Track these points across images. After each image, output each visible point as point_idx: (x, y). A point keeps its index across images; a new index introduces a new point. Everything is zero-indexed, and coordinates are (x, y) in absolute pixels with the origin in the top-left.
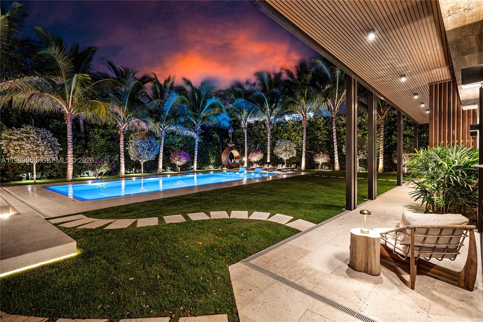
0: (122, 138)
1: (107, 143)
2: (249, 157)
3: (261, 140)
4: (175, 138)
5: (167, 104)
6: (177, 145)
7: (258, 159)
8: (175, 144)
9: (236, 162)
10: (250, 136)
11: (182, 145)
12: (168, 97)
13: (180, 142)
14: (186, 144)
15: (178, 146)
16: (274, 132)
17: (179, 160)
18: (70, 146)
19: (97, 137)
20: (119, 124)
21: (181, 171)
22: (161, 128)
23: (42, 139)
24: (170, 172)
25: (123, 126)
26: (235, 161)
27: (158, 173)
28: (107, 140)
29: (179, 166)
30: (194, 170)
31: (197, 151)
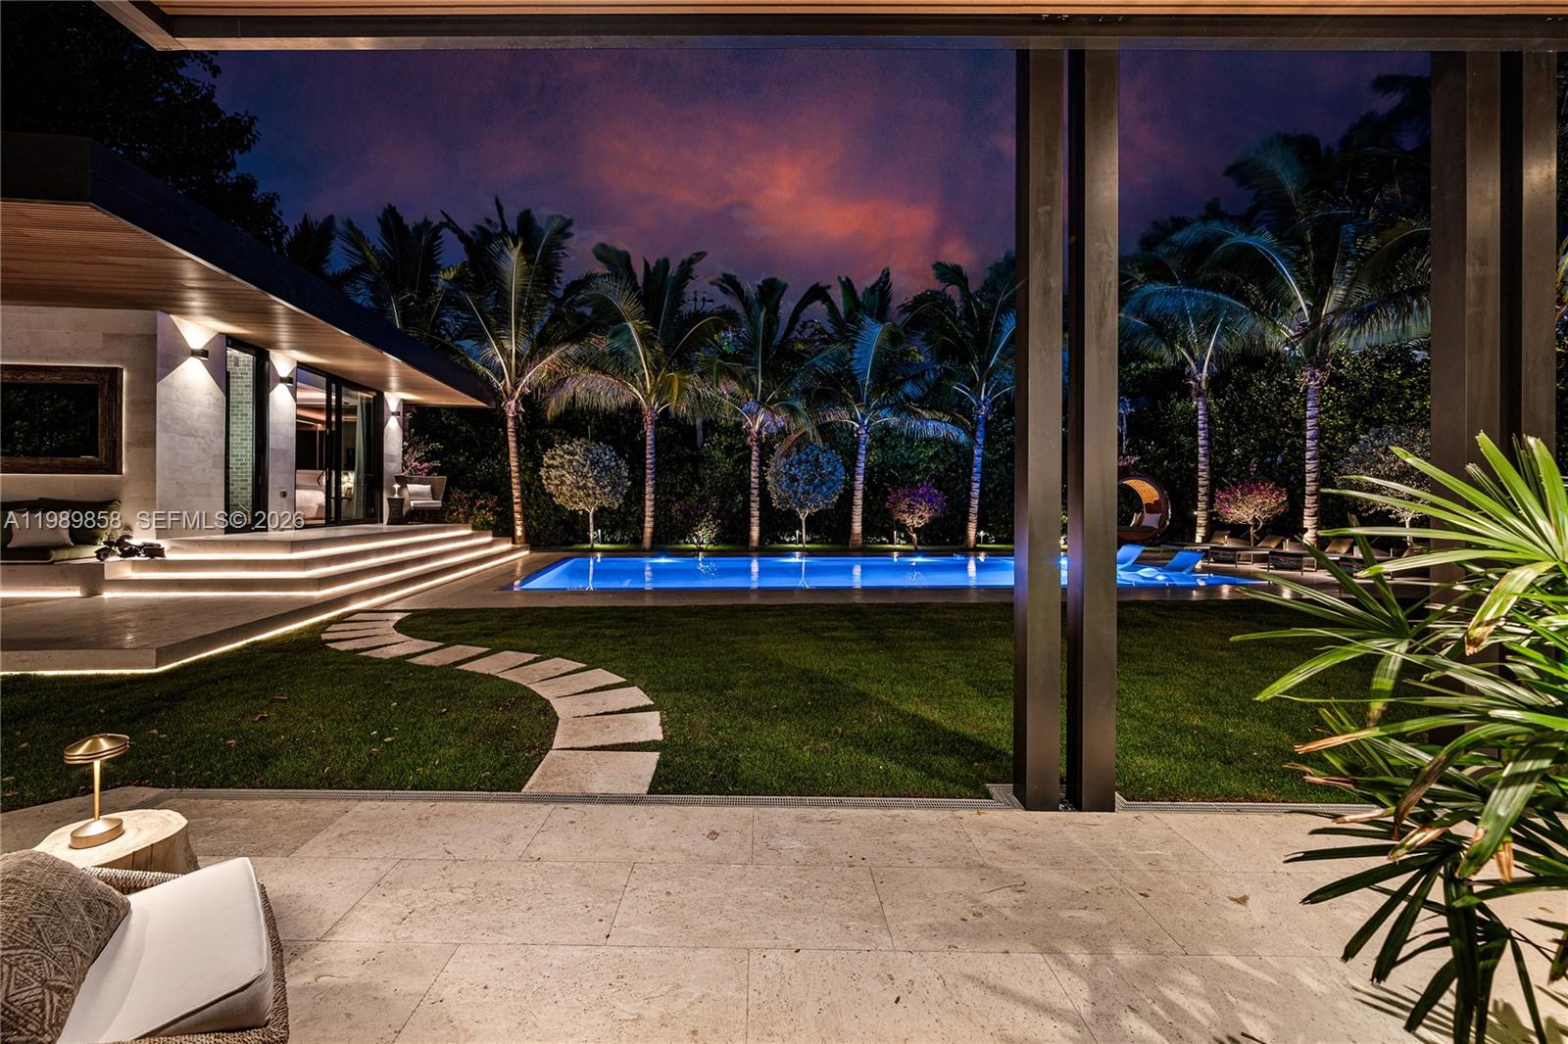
0: (755, 455)
1: (738, 467)
2: (1216, 507)
3: (1288, 436)
4: (917, 447)
5: (859, 353)
6: (922, 466)
7: (1258, 515)
8: (917, 465)
9: (1144, 523)
10: (1238, 420)
11: (941, 468)
12: (858, 334)
13: (932, 459)
14: (954, 464)
15: (927, 469)
16: (1359, 398)
17: (911, 510)
18: (648, 476)
19: (717, 454)
20: (747, 421)
21: (919, 543)
22: (856, 420)
23: (592, 463)
24: (898, 546)
25: (755, 424)
26: (1141, 519)
27: (850, 547)
28: (736, 461)
29: (916, 530)
30: (966, 546)
31: (977, 485)
